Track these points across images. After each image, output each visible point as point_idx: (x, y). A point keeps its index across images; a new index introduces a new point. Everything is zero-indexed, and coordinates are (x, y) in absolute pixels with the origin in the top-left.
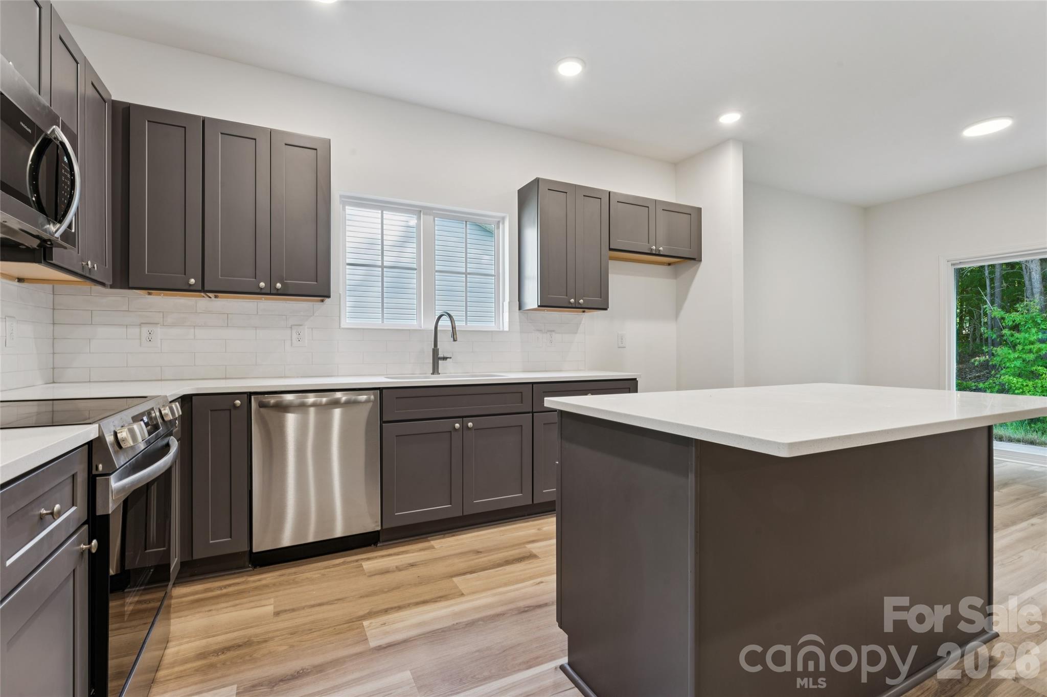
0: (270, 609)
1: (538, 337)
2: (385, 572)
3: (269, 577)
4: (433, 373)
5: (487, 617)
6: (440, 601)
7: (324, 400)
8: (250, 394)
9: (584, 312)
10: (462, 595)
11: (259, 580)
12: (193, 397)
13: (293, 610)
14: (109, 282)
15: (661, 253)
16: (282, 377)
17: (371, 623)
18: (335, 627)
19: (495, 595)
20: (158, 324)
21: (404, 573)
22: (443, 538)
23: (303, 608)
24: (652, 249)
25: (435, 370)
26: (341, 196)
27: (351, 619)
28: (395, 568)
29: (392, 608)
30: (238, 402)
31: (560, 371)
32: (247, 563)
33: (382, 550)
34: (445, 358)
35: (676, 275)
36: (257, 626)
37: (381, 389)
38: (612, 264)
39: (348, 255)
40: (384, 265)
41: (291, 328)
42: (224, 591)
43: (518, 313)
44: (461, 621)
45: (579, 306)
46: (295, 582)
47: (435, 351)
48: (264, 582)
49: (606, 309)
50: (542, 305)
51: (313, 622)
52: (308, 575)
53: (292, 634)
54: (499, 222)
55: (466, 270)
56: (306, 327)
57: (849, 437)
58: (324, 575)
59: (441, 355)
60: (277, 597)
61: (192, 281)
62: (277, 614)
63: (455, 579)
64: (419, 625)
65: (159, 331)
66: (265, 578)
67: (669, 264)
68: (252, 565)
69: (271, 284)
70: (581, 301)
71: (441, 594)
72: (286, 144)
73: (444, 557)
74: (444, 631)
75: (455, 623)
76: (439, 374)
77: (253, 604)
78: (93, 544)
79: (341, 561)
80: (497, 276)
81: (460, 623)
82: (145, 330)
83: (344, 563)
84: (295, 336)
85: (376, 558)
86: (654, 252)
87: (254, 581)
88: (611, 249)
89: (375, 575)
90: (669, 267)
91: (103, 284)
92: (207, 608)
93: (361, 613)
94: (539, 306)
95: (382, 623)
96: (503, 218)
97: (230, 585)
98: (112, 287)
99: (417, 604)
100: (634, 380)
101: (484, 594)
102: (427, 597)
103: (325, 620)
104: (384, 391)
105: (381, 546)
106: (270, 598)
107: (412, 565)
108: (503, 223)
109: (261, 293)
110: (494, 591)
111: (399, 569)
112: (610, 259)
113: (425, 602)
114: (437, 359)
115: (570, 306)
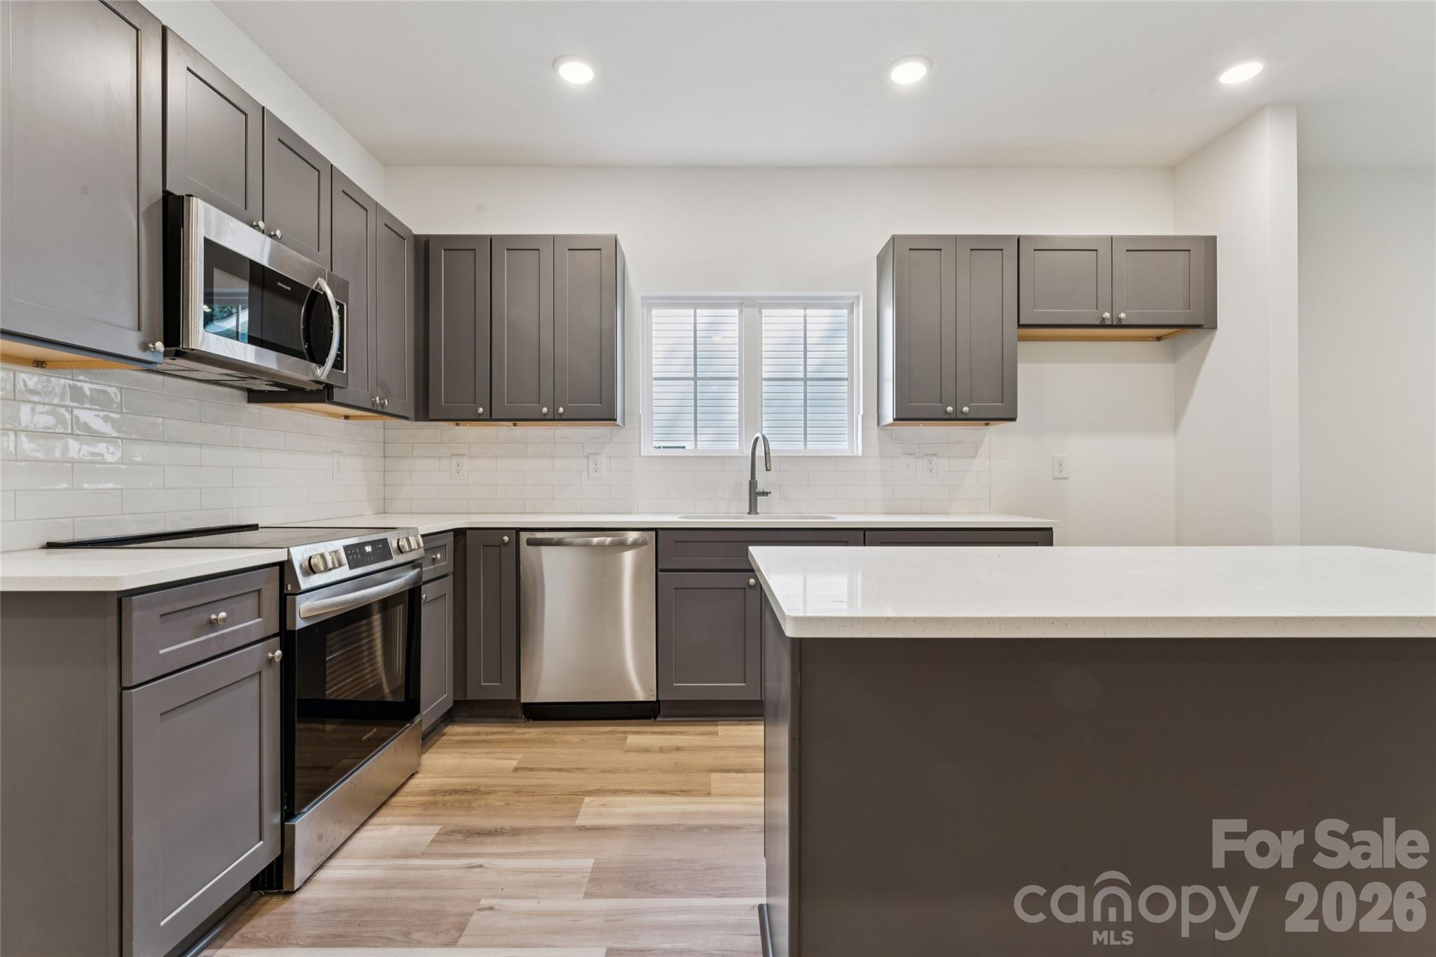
0: (514, 763)
1: (908, 464)
2: (647, 750)
3: (534, 732)
4: (750, 513)
5: (716, 826)
6: (679, 795)
7: (609, 540)
8: (518, 530)
9: (987, 424)
10: (709, 794)
11: (524, 733)
12: (468, 532)
13: (532, 769)
14: (412, 415)
15: (1124, 323)
16: (578, 513)
17: (592, 801)
18: (557, 796)
19: (746, 803)
20: (464, 455)
21: (665, 756)
22: (737, 725)
23: (542, 770)
24: (1104, 319)
25: (753, 509)
26: (643, 298)
27: (577, 792)
28: (658, 748)
29: (623, 791)
30: (506, 538)
31: (947, 513)
32: (520, 715)
33: (659, 725)
34: (765, 494)
35: (1174, 357)
36: (492, 777)
37: (656, 530)
38: (1023, 347)
39: (655, 368)
40: (698, 376)
41: (588, 457)
42: (489, 737)
43: (876, 430)
44: (684, 822)
45: (964, 417)
46: (553, 742)
47: (753, 483)
48: (526, 736)
49: (1013, 419)
50: (899, 417)
51: (541, 786)
52: (569, 737)
53: (515, 792)
54: (852, 304)
55: (805, 374)
56: (604, 455)
57: (1052, 621)
58: (583, 740)
59: (760, 488)
60: (527, 753)
61: (481, 410)
62: (516, 769)
63: (713, 775)
64: (638, 815)
65: (465, 462)
66: (529, 733)
67: (1159, 339)
68: (525, 716)
69: (554, 409)
70: (966, 409)
71: (684, 788)
72: (569, 250)
73: (721, 747)
74: (658, 828)
75: (676, 823)
76: (758, 513)
77: (502, 755)
78: (276, 654)
79: (610, 730)
80: (850, 379)
81: (683, 825)
82: (454, 461)
83: (610, 732)
84: (592, 466)
85: (646, 733)
86: (1108, 322)
87: (519, 734)
88: (1020, 326)
89: (631, 751)
90: (1158, 343)
91: (406, 418)
92: (465, 750)
93: (591, 788)
94: (894, 420)
95: (603, 803)
96: (858, 298)
97: (496, 733)
98: (417, 419)
99: (652, 792)
100: (1049, 530)
101: (733, 800)
102: (668, 788)
103: (553, 786)
104: (660, 532)
105: (659, 721)
106: (521, 753)
107: (678, 749)
108: (858, 305)
109: (544, 419)
110: (749, 799)
111: (662, 750)
112: (1019, 340)
113: (661, 793)
114: (755, 494)
115: (947, 417)
